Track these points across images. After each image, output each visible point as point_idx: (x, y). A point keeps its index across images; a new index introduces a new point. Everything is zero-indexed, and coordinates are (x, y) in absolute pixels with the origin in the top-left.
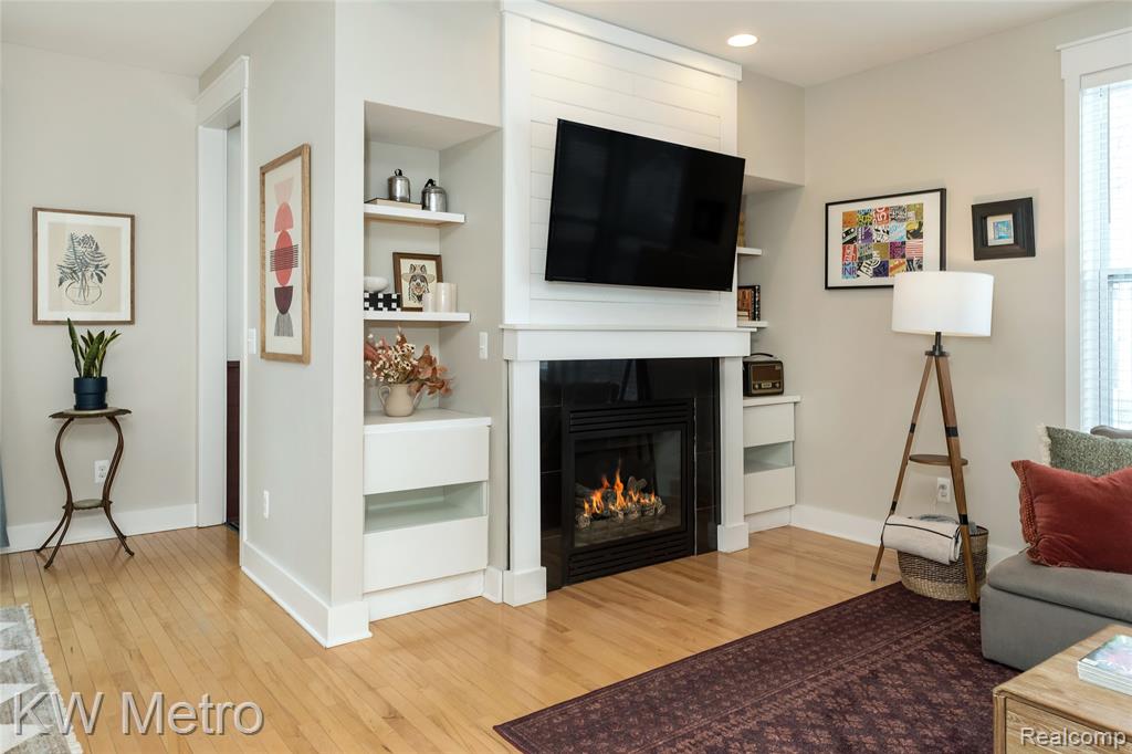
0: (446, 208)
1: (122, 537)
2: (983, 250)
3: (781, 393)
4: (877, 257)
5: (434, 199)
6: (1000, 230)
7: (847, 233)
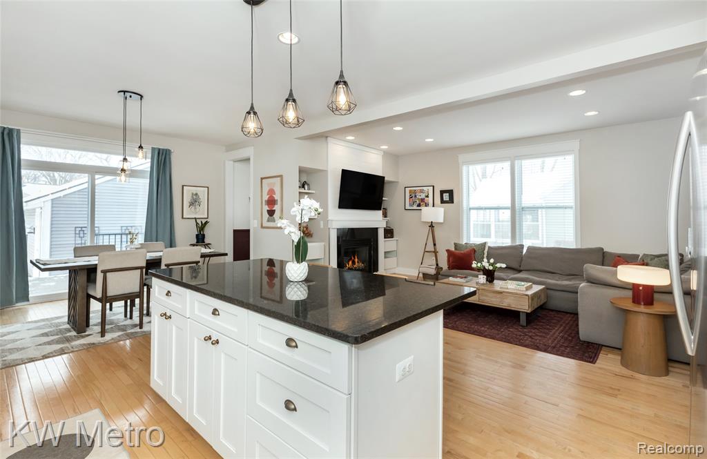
0: (309, 189)
2: (443, 202)
3: (393, 237)
4: (418, 202)
5: (306, 187)
6: (446, 197)
7: (410, 195)
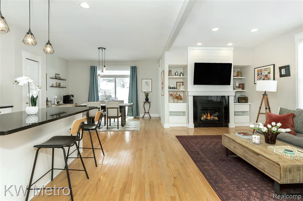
0: (183, 76)
1: (150, 117)
2: (281, 76)
3: (247, 103)
4: (263, 78)
5: (181, 75)
6: (283, 72)
7: (258, 73)
